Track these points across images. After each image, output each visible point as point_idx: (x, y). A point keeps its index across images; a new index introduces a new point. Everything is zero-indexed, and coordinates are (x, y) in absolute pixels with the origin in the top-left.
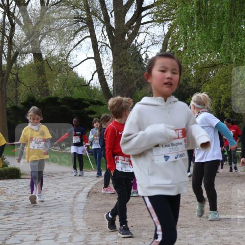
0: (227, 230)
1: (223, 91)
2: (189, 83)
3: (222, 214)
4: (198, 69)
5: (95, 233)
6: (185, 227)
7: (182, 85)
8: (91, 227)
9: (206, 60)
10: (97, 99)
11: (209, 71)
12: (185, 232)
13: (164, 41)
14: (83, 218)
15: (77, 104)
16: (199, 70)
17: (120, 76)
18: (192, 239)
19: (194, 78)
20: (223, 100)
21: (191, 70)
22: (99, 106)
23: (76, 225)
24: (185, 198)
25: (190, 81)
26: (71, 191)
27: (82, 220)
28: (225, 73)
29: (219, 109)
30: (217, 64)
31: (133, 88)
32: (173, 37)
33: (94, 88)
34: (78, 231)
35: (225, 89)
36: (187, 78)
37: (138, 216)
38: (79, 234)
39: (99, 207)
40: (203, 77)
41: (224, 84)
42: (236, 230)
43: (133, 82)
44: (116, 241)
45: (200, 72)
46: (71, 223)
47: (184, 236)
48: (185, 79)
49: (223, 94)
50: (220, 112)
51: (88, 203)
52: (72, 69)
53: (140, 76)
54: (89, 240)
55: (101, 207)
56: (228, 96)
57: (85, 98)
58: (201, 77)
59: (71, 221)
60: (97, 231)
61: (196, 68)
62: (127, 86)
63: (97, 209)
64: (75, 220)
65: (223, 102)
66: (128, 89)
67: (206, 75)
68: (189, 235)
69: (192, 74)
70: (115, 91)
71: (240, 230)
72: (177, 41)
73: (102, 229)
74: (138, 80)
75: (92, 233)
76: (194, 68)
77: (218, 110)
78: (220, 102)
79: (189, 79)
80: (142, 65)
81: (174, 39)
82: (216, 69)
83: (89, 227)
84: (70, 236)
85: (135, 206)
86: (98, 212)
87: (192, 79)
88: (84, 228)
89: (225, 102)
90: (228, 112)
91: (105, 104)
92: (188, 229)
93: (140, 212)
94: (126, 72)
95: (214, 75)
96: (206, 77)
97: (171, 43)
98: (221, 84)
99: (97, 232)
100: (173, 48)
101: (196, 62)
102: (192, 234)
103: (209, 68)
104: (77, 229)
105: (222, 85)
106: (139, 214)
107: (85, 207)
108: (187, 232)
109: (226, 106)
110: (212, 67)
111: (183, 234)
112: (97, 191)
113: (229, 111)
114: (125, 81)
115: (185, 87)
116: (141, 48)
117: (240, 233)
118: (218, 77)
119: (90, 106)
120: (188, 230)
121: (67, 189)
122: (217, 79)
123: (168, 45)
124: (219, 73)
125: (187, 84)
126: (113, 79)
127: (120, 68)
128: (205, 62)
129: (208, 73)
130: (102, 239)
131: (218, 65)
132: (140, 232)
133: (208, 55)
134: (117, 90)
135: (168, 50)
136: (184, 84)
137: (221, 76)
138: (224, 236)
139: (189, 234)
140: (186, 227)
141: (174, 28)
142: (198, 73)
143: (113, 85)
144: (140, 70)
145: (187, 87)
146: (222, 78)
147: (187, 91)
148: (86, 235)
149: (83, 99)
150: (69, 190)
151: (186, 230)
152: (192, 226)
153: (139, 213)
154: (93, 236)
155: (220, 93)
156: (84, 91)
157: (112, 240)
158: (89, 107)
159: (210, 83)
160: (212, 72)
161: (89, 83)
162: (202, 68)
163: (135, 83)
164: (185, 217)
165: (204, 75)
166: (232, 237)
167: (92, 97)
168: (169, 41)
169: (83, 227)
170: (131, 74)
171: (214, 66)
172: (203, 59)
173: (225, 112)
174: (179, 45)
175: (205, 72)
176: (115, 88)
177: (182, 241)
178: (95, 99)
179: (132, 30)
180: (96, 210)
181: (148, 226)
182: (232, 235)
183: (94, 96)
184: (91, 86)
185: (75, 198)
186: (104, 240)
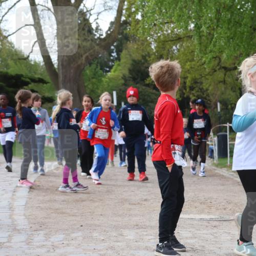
0: (190, 231)
1: (188, 70)
2: (149, 59)
3: (186, 214)
4: (160, 42)
5: (38, 232)
6: (142, 228)
7: (141, 61)
8: (34, 225)
9: (169, 32)
10: (39, 76)
11: (174, 44)
12: (143, 233)
13: (119, 7)
14: (24, 215)
15: (14, 81)
16: (161, 44)
18: (151, 241)
19: (154, 54)
20: (189, 81)
21: (151, 43)
22: (41, 84)
23: (16, 223)
24: (144, 195)
25: (150, 57)
26: (10, 184)
27: (23, 217)
28: (191, 48)
29: (184, 91)
30: (182, 37)
31: (82, 64)
32: (129, 2)
33: (35, 62)
34: (18, 230)
35: (191, 68)
36: (147, 53)
37: (89, 214)
38: (20, 233)
39: (43, 203)
40: (165, 52)
41: (190, 61)
42: (201, 232)
43: (82, 56)
44: (62, 242)
45: (162, 46)
46: (10, 220)
47: (142, 237)
48: (144, 54)
49: (189, 73)
50: (185, 96)
51: (31, 198)
52: (7, 37)
53: (89, 50)
54: (31, 241)
55: (45, 203)
56: (195, 77)
57: (24, 74)
58: (163, 52)
59: (10, 218)
60: (41, 230)
61: (158, 41)
62: (74, 61)
63: (41, 205)
64: (15, 217)
65: (188, 84)
66: (76, 65)
67: (169, 50)
68: (147, 237)
69: (152, 49)
70: (61, 67)
71: (205, 232)
72: (134, 7)
73: (46, 228)
74: (87, 54)
75: (35, 233)
76: (155, 41)
78: (185, 83)
79: (149, 55)
80: (92, 35)
81: (131, 4)
82: (181, 43)
83: (31, 225)
84: (9, 236)
85: (84, 203)
86: (42, 209)
87: (152, 55)
88: (25, 227)
89: (191, 84)
90: (194, 96)
91: (48, 83)
92: (145, 230)
93: (91, 209)
95: (178, 50)
96: (169, 53)
97: (127, 10)
98: (187, 62)
99: (40, 232)
100: (129, 16)
101: (157, 34)
102: (151, 235)
103: (173, 42)
104: (17, 228)
105: (189, 63)
106: (90, 212)
107: (27, 203)
108: (145, 233)
109: (192, 88)
110: (176, 40)
111: (140, 236)
112: (40, 185)
113: (196, 95)
115: (144, 63)
116: (91, 15)
117: (205, 236)
118: (183, 53)
119: (30, 84)
120: (147, 231)
121: (5, 181)
122: (182, 56)
123: (124, 12)
124: (184, 49)
128: (168, 34)
129: (172, 47)
130: (46, 240)
131: (184, 38)
132: (90, 232)
133: (172, 25)
134: (62, 65)
135: (123, 18)
136: (143, 61)
137: (186, 52)
138: (187, 238)
139: (146, 235)
142: (159, 48)
143: (58, 60)
144: (90, 42)
146: (188, 54)
148: (28, 234)
149: (22, 76)
150: (7, 182)
151: (144, 231)
152: (151, 227)
153: (90, 211)
154: (37, 236)
155: (186, 72)
156: (23, 66)
157: (59, 241)
158: (30, 86)
160: (176, 46)
161: (29, 56)
162: (164, 42)
163: (84, 58)
164: (143, 216)
165: (167, 50)
166: (196, 240)
167: (33, 74)
168: (125, 7)
169: (24, 225)
171: (179, 39)
172: (167, 31)
173: (191, 96)
174: (136, 13)
175: (168, 47)
176: (60, 63)
177: (140, 243)
178: (37, 76)
180: (39, 207)
181: (100, 226)
182: (196, 238)
183: (35, 73)
184: (31, 60)
185: (14, 192)
186: (49, 241)
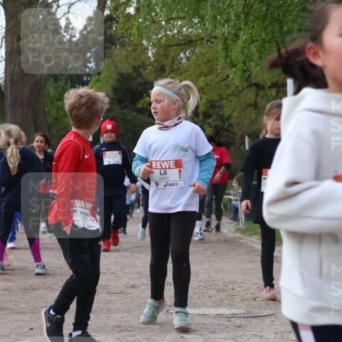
2: (143, 73)
3: (195, 307)
4: (160, 47)
6: (127, 330)
7: (131, 75)
9: (176, 32)
11: (181, 51)
12: (127, 338)
16: (162, 49)
19: (152, 64)
20: (203, 105)
21: (147, 49)
25: (145, 69)
30: (194, 39)
35: (207, 85)
36: (140, 63)
40: (169, 61)
41: (206, 75)
45: (164, 53)
48: (136, 64)
56: (212, 98)
58: (165, 62)
61: (157, 45)
65: (202, 108)
67: (173, 59)
69: (149, 57)
70: (9, 83)
76: (154, 45)
79: (144, 66)
82: (193, 49)
85: (37, 292)
87: (148, 65)
89: (206, 108)
90: (210, 127)
92: (131, 333)
95: (188, 59)
96: (174, 63)
98: (200, 76)
100: (116, 9)
101: (157, 35)
103: (180, 47)
105: (203, 78)
109: (207, 115)
110: (185, 44)
113: (213, 125)
115: (135, 79)
116: (59, 6)
118: (195, 63)
120: (133, 336)
122: (193, 67)
123: (108, 2)
124: (197, 57)
125: (140, 74)
126: (6, 60)
128: (173, 36)
129: (179, 55)
131: (197, 41)
133: (180, 23)
134: (12, 80)
136: (134, 75)
137: (200, 61)
140: (129, 329)
142: (159, 55)
145: (139, 80)
146: (202, 65)
147: (140, 87)
151: (129, 336)
159: (182, 74)
160: (185, 53)
162: (167, 47)
164: (128, 311)
165: (170, 58)
171: (189, 42)
172: (171, 31)
173: (206, 127)
174: (126, 4)
175: (173, 54)
176: (9, 77)
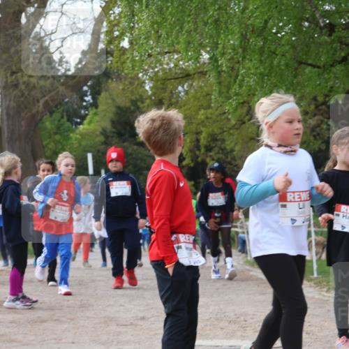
1: (203, 122)
2: (141, 106)
4: (157, 81)
7: (130, 108)
9: (172, 65)
11: (179, 84)
16: (159, 83)
17: (13, 91)
19: (150, 97)
20: (204, 138)
21: (144, 82)
25: (143, 102)
29: (197, 152)
30: (191, 73)
31: (38, 112)
32: (110, 22)
35: (207, 118)
36: (138, 97)
37: (53, 341)
40: (167, 95)
41: (205, 109)
43: (38, 101)
45: (161, 86)
48: (133, 98)
49: (203, 126)
50: (199, 159)
53: (50, 92)
56: (213, 131)
58: (163, 95)
61: (154, 78)
62: (26, 108)
65: (203, 142)
66: (29, 114)
67: (171, 92)
69: (147, 91)
70: (5, 117)
72: (118, 30)
74: (47, 98)
76: (151, 79)
77: (195, 154)
78: (198, 140)
79: (141, 99)
81: (113, 26)
82: (190, 82)
85: (45, 324)
87: (146, 99)
89: (208, 142)
93: (56, 334)
94: (24, 83)
95: (187, 93)
96: (172, 96)
97: (107, 33)
98: (199, 109)
100: (110, 42)
101: (153, 69)
103: (177, 81)
105: (203, 111)
106: (55, 339)
109: (208, 149)
110: (182, 77)
113: (215, 158)
114: (22, 99)
118: (193, 97)
122: (192, 100)
124: (195, 90)
127: (12, 75)
128: (170, 69)
129: (177, 88)
133: (176, 56)
134: (8, 114)
136: (132, 108)
137: (198, 94)
141: (111, 5)
142: (157, 88)
144: (51, 80)
146: (201, 98)
153: (55, 336)
155: (198, 124)
160: (183, 87)
162: (165, 80)
163: (41, 103)
164: (139, 343)
165: (168, 91)
170: (34, 87)
171: (187, 76)
172: (167, 64)
173: (208, 160)
174: (121, 37)
175: (170, 87)
179: (33, 6)
